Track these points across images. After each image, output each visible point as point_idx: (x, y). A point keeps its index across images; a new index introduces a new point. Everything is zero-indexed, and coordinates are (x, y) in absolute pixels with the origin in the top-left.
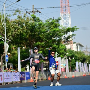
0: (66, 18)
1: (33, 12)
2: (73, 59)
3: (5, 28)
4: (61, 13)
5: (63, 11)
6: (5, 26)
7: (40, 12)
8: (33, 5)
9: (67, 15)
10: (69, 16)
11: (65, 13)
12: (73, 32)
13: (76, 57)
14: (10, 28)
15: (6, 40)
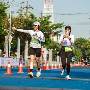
0: (49, 9)
1: (27, 7)
2: (55, 49)
3: (10, 23)
4: (44, 4)
5: (46, 2)
6: (10, 21)
7: (33, 8)
8: (27, 2)
9: (50, 5)
10: (52, 8)
11: (48, 4)
12: (61, 28)
13: (58, 48)
14: (14, 23)
15: (10, 33)
